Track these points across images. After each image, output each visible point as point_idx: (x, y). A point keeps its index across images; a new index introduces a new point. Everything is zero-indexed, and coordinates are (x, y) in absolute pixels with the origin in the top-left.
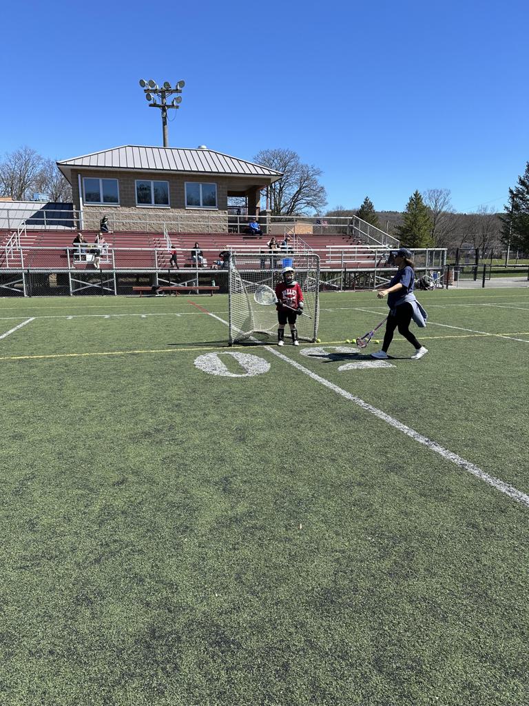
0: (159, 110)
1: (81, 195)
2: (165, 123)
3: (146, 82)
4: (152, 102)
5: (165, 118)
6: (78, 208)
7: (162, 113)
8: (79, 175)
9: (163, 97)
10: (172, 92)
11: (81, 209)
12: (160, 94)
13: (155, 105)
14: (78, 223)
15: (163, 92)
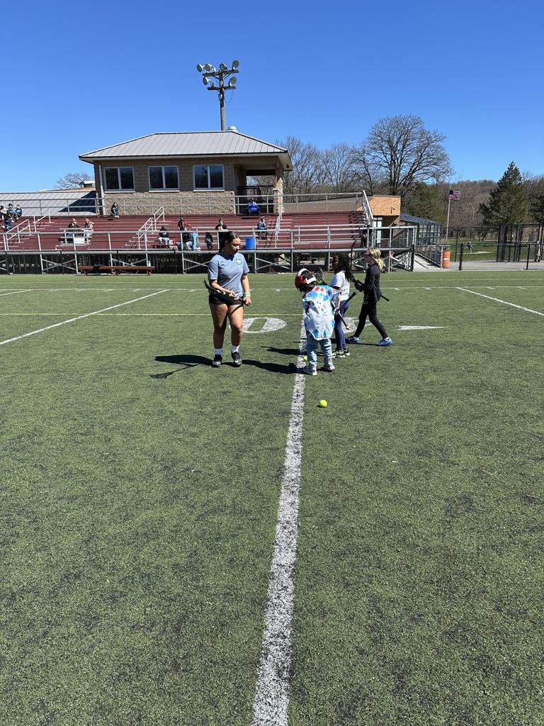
0: (217, 92)
1: (101, 183)
2: (222, 105)
3: (202, 67)
4: (209, 85)
5: (222, 100)
6: (100, 196)
7: (219, 95)
8: (100, 166)
9: (221, 79)
10: (229, 73)
11: (103, 197)
12: (218, 77)
13: (212, 88)
14: (101, 209)
15: (220, 74)
